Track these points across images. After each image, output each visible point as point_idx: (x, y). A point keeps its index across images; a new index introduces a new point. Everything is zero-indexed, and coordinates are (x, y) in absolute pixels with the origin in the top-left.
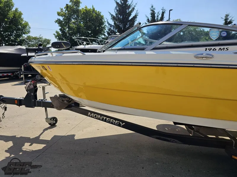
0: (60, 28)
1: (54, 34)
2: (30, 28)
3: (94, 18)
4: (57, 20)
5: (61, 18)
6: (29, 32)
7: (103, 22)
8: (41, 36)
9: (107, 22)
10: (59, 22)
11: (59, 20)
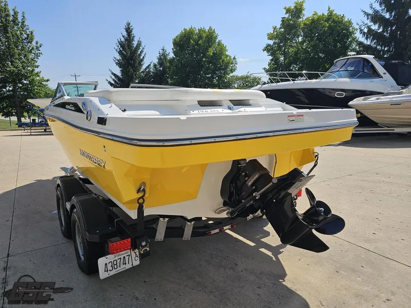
0: (271, 58)
1: (264, 69)
2: (236, 64)
3: (325, 30)
4: (266, 47)
5: (271, 42)
6: (235, 70)
7: (350, 32)
8: (249, 74)
9: (359, 30)
10: (268, 49)
11: (269, 45)
